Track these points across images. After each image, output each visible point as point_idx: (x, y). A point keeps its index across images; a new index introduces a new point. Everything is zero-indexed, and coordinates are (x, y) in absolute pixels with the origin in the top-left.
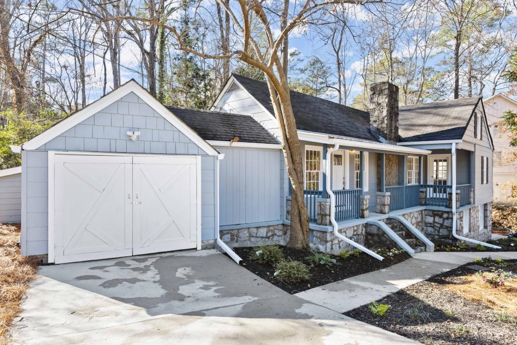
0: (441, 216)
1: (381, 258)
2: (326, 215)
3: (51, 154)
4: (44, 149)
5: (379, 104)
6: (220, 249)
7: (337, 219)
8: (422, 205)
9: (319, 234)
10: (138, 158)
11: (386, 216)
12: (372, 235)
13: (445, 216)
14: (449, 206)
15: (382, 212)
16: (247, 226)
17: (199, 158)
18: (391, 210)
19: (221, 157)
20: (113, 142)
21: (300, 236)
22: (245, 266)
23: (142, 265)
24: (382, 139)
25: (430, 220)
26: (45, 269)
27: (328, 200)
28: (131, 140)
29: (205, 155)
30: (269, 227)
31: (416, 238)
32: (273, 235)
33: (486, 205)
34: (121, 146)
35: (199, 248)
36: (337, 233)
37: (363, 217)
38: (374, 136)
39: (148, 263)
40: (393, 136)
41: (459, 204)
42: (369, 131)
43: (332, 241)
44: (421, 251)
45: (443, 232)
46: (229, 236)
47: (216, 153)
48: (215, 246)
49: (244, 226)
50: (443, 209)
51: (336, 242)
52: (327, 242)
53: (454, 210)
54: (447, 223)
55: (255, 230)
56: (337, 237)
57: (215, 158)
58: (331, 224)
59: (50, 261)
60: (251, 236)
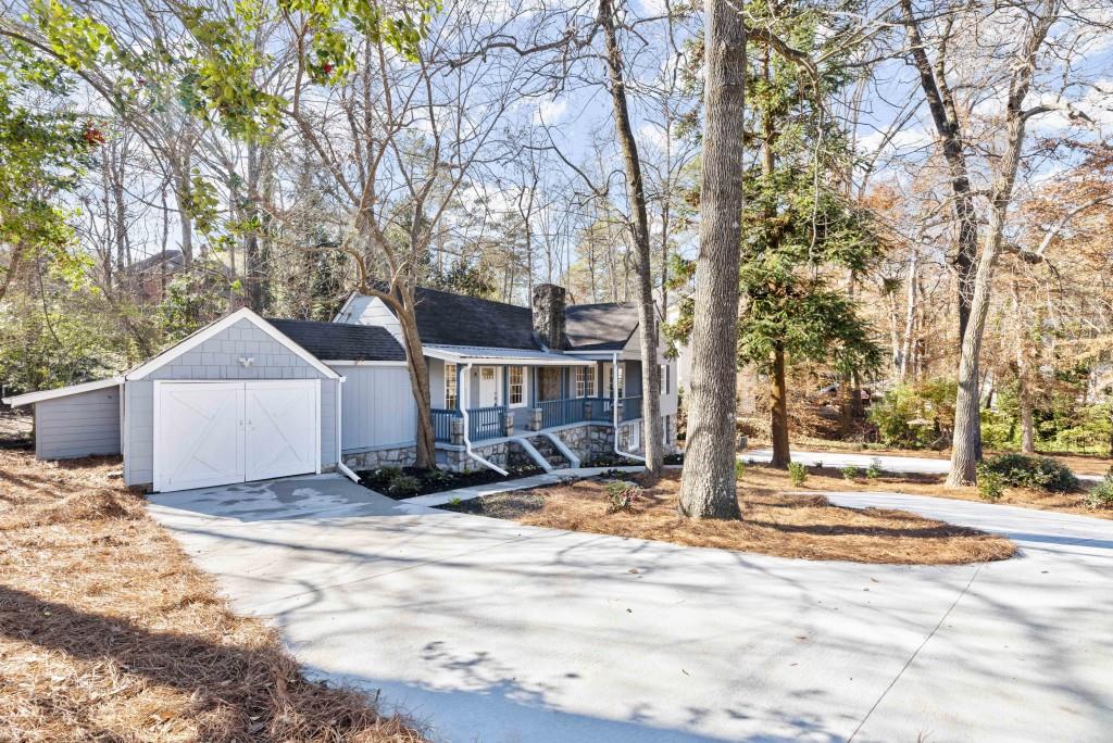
0: (605, 432)
1: (506, 473)
2: (458, 435)
3: (157, 383)
4: (150, 379)
5: (542, 308)
6: (341, 472)
7: (471, 440)
8: (587, 420)
9: (452, 454)
10: (251, 384)
11: (536, 434)
12: (514, 453)
13: (609, 431)
14: (611, 421)
15: (533, 430)
16: (376, 449)
17: (319, 381)
18: (543, 427)
19: (343, 379)
20: (224, 369)
21: (426, 456)
22: (364, 485)
23: (257, 489)
24: (545, 348)
25: (595, 436)
26: (151, 497)
27: (461, 419)
28: (243, 366)
29: (324, 379)
30: (401, 449)
31: (563, 455)
32: (406, 459)
33: (668, 417)
34: (232, 372)
35: (319, 472)
36: (470, 453)
37: (506, 435)
38: (535, 344)
39: (263, 487)
40: (558, 344)
41: (620, 419)
42: (532, 338)
43: (465, 461)
44: (564, 467)
45: (607, 449)
46: (354, 460)
47: (337, 376)
48: (336, 470)
49: (373, 449)
50: (607, 424)
51: (471, 461)
52: (459, 461)
53: (615, 424)
54: (610, 439)
55: (385, 453)
56: (470, 457)
57: (336, 381)
58: (464, 444)
59: (155, 490)
60: (380, 459)
